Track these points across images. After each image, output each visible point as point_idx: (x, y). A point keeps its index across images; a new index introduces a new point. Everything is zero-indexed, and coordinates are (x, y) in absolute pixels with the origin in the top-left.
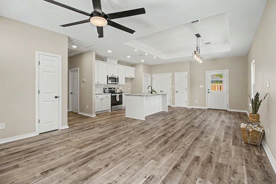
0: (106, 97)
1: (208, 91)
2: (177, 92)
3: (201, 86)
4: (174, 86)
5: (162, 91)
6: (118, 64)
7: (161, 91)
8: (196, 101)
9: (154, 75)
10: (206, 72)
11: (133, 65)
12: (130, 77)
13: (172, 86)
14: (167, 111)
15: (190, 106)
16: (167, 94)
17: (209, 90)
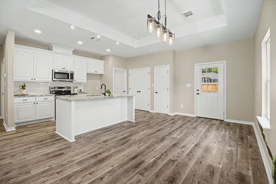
0: (46, 100)
1: (198, 92)
2: (157, 93)
3: (189, 85)
4: (153, 84)
5: (140, 92)
6: (73, 54)
7: (138, 92)
8: (182, 106)
9: (130, 71)
10: (195, 65)
11: (102, 58)
12: (96, 73)
13: (151, 85)
14: (134, 121)
15: (173, 112)
16: (133, 96)
17: (198, 90)
